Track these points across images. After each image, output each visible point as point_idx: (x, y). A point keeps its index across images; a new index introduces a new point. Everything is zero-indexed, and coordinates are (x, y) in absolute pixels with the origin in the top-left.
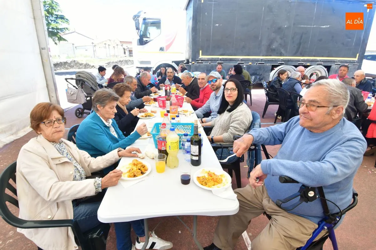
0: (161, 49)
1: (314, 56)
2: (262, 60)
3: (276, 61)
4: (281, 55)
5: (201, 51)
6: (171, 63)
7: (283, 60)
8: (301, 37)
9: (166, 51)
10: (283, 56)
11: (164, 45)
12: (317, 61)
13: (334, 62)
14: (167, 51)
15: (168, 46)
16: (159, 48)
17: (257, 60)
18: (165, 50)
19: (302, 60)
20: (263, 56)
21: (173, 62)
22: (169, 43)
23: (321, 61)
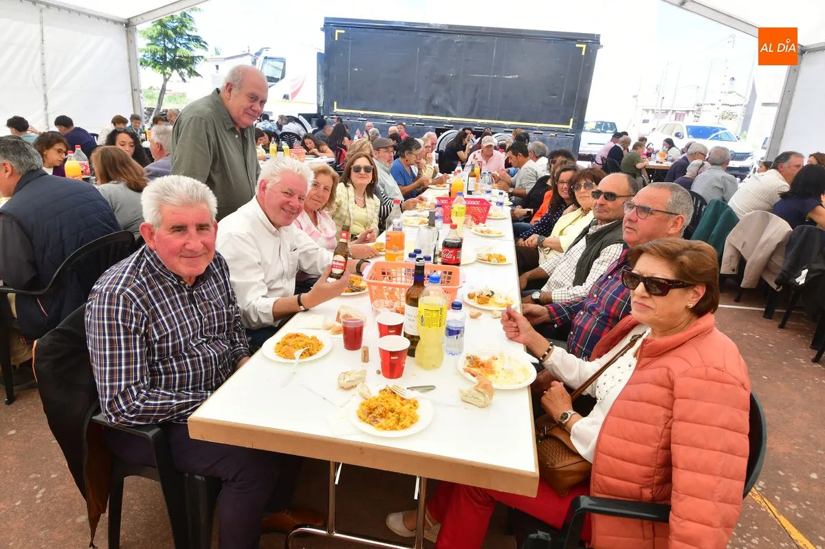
0: (286, 97)
1: (499, 119)
2: (420, 120)
3: (442, 122)
4: (448, 115)
5: (335, 103)
6: (296, 116)
7: (451, 123)
8: (476, 91)
9: (292, 98)
10: (452, 116)
11: (289, 93)
12: (505, 127)
13: (532, 129)
14: (293, 100)
15: (294, 94)
16: (283, 95)
17: (415, 120)
18: (290, 97)
19: (479, 124)
20: (422, 114)
21: (299, 115)
22: (296, 89)
23: (510, 127)
